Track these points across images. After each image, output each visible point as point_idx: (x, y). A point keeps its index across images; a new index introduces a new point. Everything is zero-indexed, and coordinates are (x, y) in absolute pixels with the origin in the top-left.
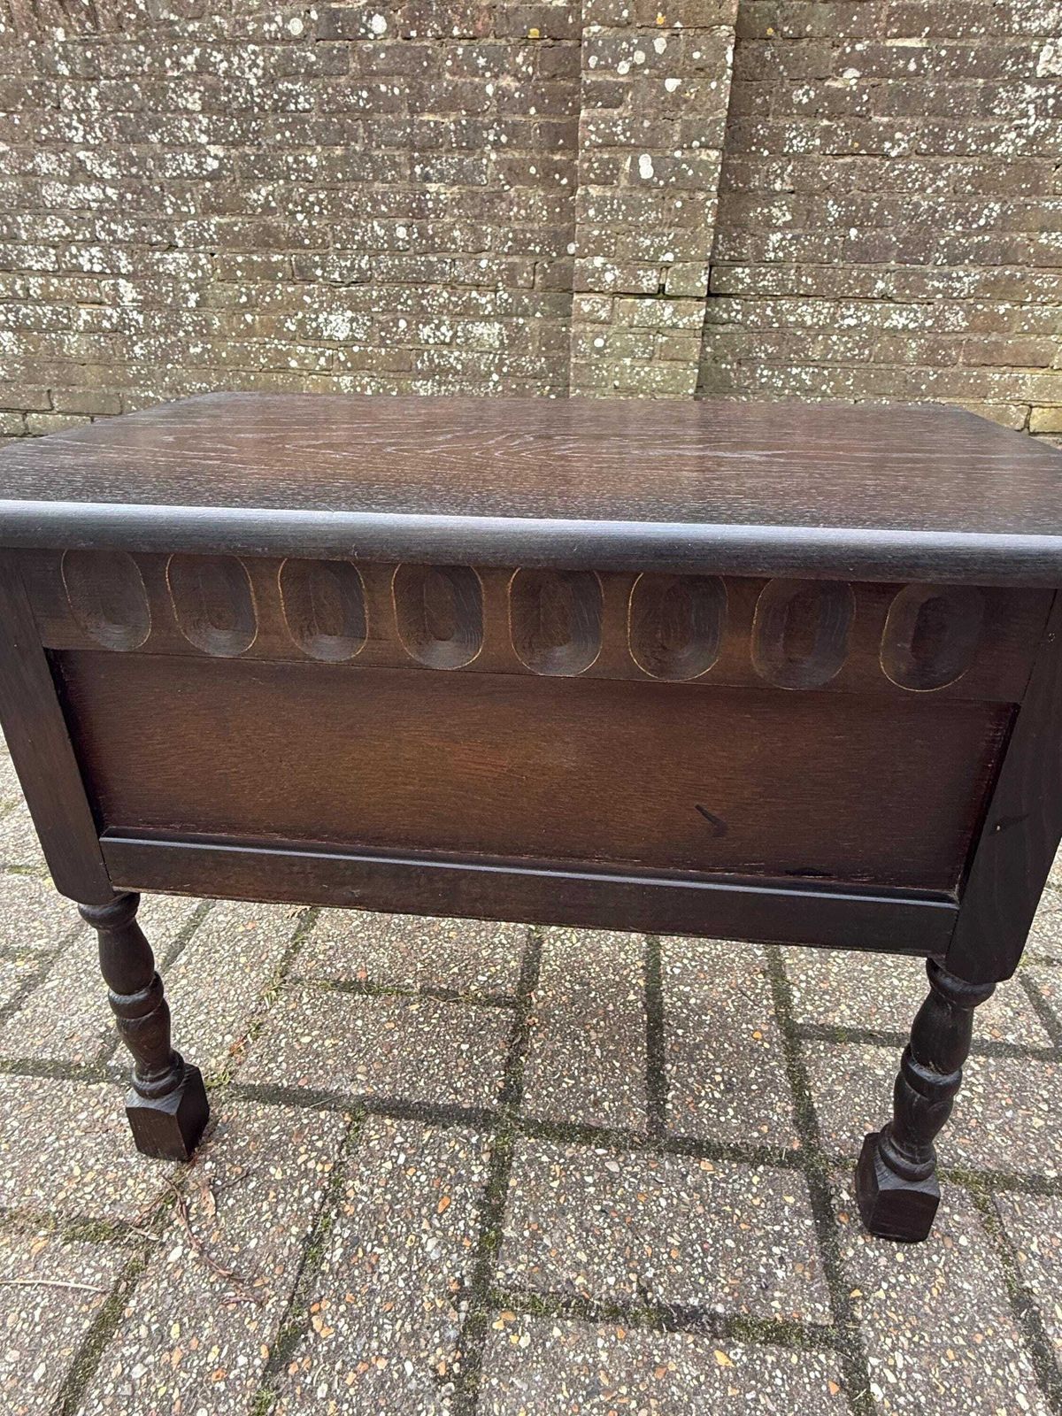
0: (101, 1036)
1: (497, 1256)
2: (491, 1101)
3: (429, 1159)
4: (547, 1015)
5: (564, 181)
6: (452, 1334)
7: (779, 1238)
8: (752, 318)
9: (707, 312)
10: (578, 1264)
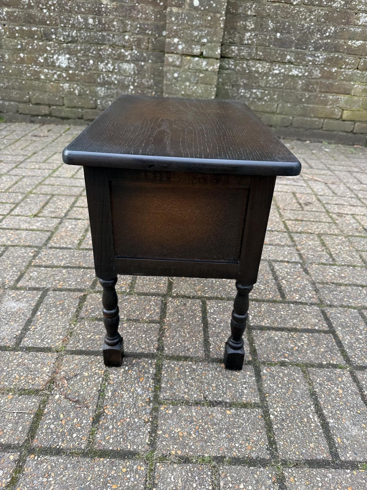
0: (15, 338)
1: (160, 392)
2: (154, 351)
4: (170, 325)
5: (162, 4)
6: (149, 411)
7: (245, 383)
8: (238, 68)
9: (220, 65)
10: (185, 393)
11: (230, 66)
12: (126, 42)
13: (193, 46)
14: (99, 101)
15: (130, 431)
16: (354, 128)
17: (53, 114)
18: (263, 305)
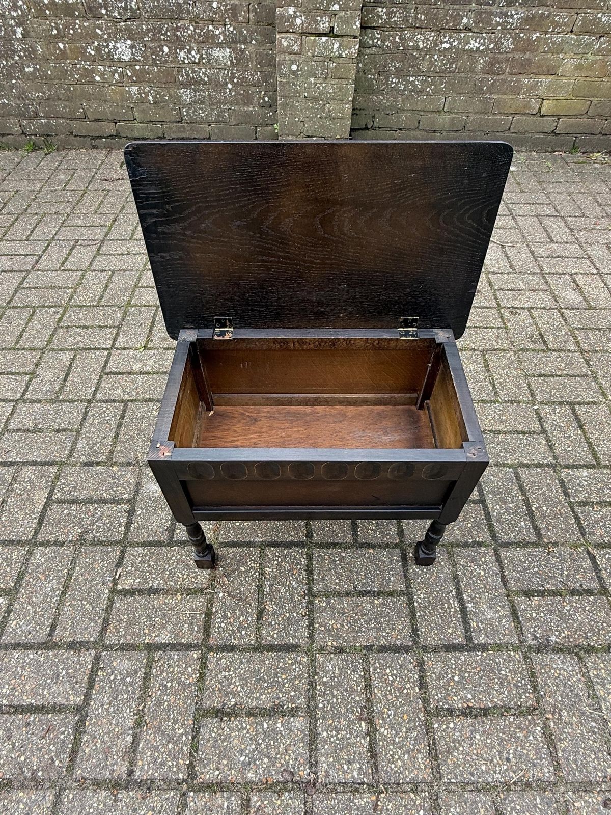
0: (166, 530)
1: (313, 584)
2: (303, 538)
3: (288, 559)
8: (387, 43)
9: (360, 44)
10: (336, 584)
11: (376, 41)
12: (215, 13)
13: (319, 18)
14: (184, 110)
15: (290, 626)
16: (556, 127)
17: (122, 135)
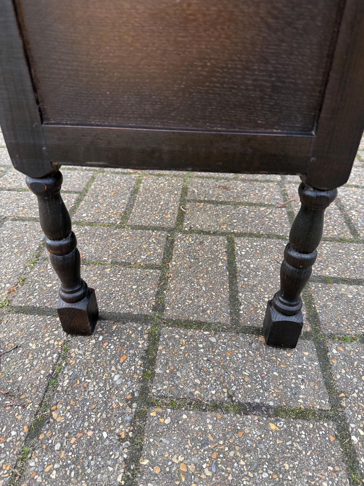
1: (152, 382)
2: (148, 311)
3: (115, 338)
4: (177, 272)
6: (128, 418)
7: (301, 371)
10: (195, 385)
15: (90, 458)
18: (324, 245)
